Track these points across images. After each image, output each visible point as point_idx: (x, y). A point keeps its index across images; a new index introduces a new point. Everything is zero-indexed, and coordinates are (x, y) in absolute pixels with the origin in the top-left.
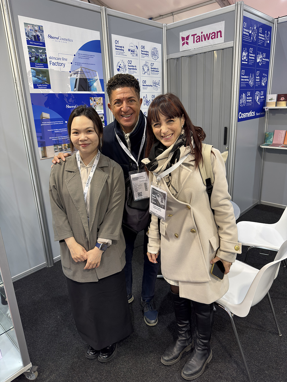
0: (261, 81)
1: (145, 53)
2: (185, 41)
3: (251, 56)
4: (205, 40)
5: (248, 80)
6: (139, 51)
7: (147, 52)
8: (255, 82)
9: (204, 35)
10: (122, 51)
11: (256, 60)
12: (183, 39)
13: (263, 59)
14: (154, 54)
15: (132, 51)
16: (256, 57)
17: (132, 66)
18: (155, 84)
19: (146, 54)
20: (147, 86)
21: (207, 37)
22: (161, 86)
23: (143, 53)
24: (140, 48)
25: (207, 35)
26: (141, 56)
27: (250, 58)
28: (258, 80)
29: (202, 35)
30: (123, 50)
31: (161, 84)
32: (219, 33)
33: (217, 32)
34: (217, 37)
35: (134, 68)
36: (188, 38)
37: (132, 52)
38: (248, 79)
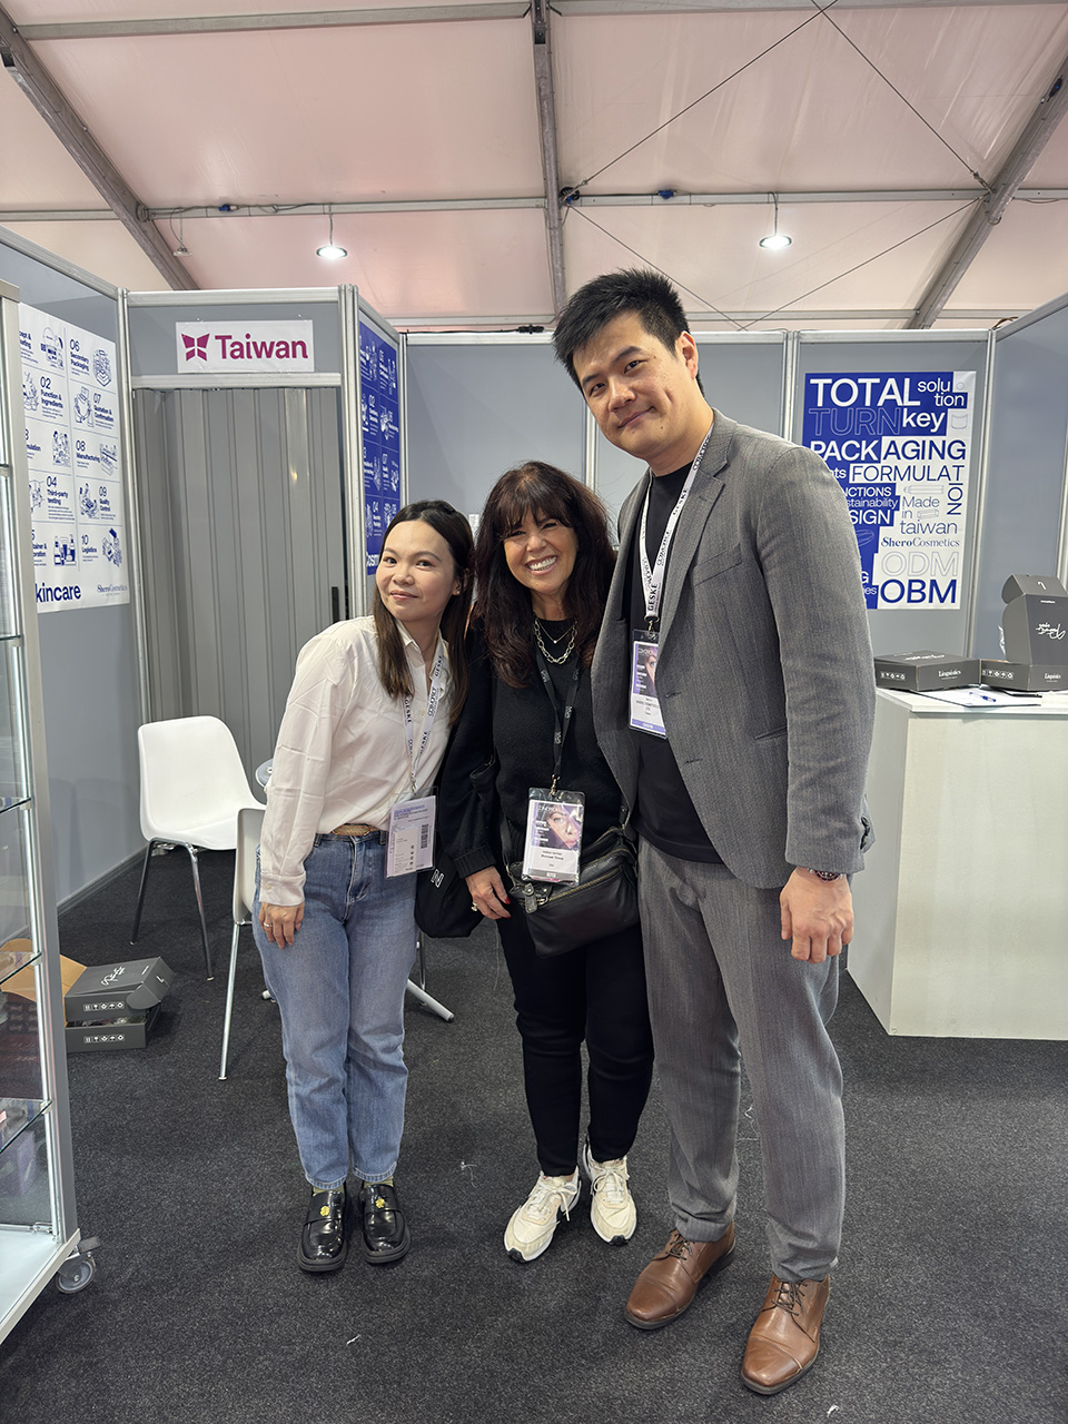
0: (389, 479)
1: (80, 363)
2: (196, 347)
3: (373, 416)
4: (259, 356)
5: (372, 472)
6: (65, 354)
7: (85, 360)
8: (382, 478)
9: (255, 344)
10: (27, 348)
11: (379, 425)
12: (188, 341)
13: (390, 426)
14: (101, 369)
15: (50, 351)
16: (379, 418)
17: (51, 395)
18: (106, 456)
19: (83, 367)
20: (87, 457)
21: (264, 350)
22: (117, 464)
23: (75, 360)
24: (67, 344)
25: (263, 344)
26: (70, 370)
27: (372, 418)
28: (386, 476)
29: (248, 343)
30: (29, 345)
31: (118, 457)
32: (299, 348)
33: (293, 343)
34: (294, 356)
35: (57, 401)
36: (203, 341)
37: (51, 355)
38: (372, 469)
